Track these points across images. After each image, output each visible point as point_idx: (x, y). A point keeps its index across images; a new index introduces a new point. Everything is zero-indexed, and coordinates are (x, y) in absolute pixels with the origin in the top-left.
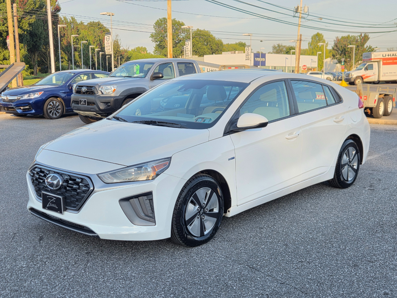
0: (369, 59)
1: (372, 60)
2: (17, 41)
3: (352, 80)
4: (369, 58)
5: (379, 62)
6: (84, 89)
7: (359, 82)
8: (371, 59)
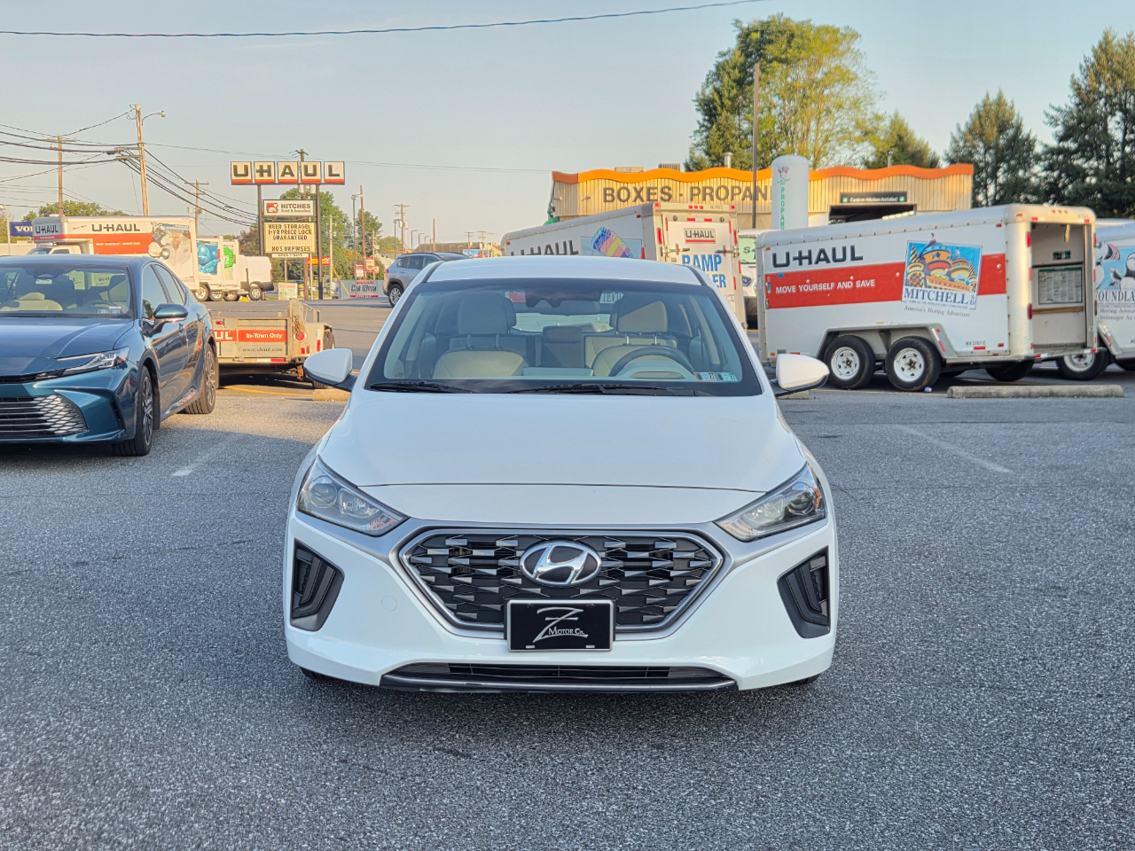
0: (57, 237)
1: (66, 240)
4: (55, 234)
5: (84, 245)
8: (63, 237)
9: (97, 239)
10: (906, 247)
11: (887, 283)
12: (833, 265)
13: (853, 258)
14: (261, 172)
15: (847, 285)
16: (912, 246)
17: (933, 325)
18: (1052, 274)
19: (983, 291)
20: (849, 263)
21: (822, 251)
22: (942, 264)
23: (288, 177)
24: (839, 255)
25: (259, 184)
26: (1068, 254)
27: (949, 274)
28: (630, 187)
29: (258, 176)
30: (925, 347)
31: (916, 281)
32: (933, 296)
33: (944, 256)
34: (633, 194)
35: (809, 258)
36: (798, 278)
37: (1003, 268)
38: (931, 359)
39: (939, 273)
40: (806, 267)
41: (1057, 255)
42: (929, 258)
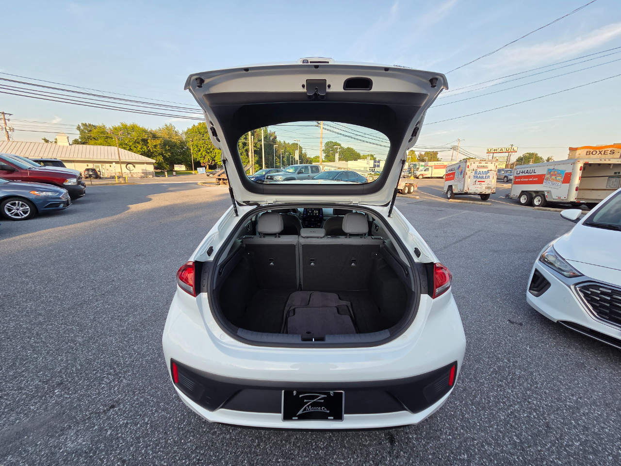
2: (253, 154)
3: (417, 176)
6: (269, 177)
7: (421, 177)
9: (435, 166)
10: (547, 170)
11: (540, 179)
12: (529, 174)
13: (534, 173)
14: (495, 150)
15: (531, 179)
16: (549, 170)
17: (546, 191)
18: (612, 179)
19: (564, 182)
20: (533, 174)
21: (528, 171)
22: (555, 175)
23: (501, 151)
24: (531, 172)
25: (493, 153)
26: (619, 173)
27: (556, 177)
28: (597, 150)
29: (493, 151)
30: (542, 196)
31: (547, 179)
32: (551, 183)
33: (556, 173)
34: (598, 152)
35: (524, 172)
36: (520, 177)
37: (570, 176)
38: (543, 200)
39: (554, 177)
40: (523, 174)
41: (615, 173)
42: (552, 173)
